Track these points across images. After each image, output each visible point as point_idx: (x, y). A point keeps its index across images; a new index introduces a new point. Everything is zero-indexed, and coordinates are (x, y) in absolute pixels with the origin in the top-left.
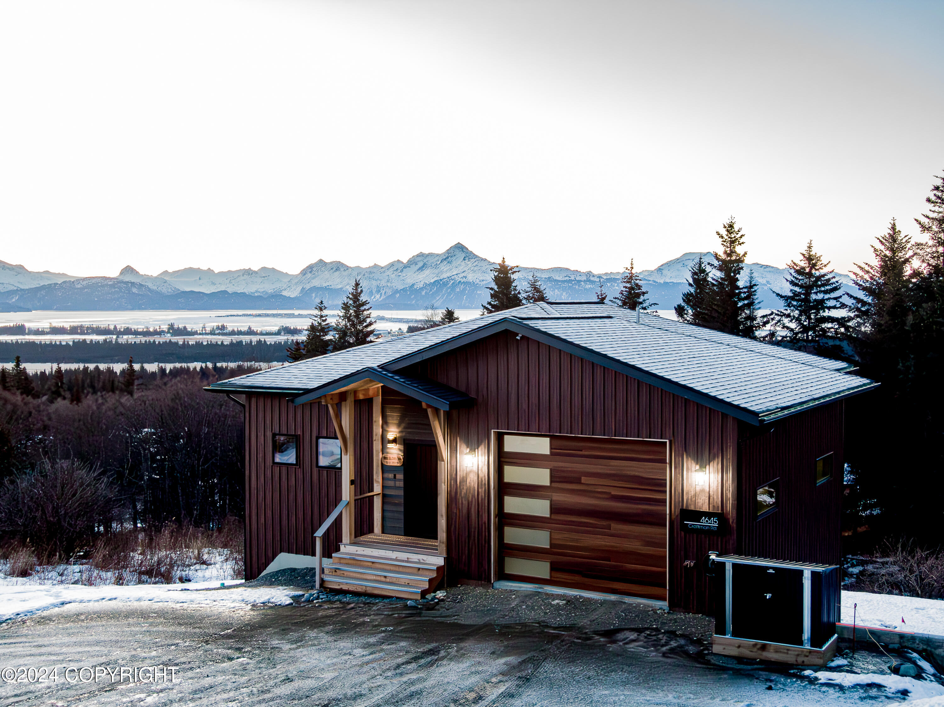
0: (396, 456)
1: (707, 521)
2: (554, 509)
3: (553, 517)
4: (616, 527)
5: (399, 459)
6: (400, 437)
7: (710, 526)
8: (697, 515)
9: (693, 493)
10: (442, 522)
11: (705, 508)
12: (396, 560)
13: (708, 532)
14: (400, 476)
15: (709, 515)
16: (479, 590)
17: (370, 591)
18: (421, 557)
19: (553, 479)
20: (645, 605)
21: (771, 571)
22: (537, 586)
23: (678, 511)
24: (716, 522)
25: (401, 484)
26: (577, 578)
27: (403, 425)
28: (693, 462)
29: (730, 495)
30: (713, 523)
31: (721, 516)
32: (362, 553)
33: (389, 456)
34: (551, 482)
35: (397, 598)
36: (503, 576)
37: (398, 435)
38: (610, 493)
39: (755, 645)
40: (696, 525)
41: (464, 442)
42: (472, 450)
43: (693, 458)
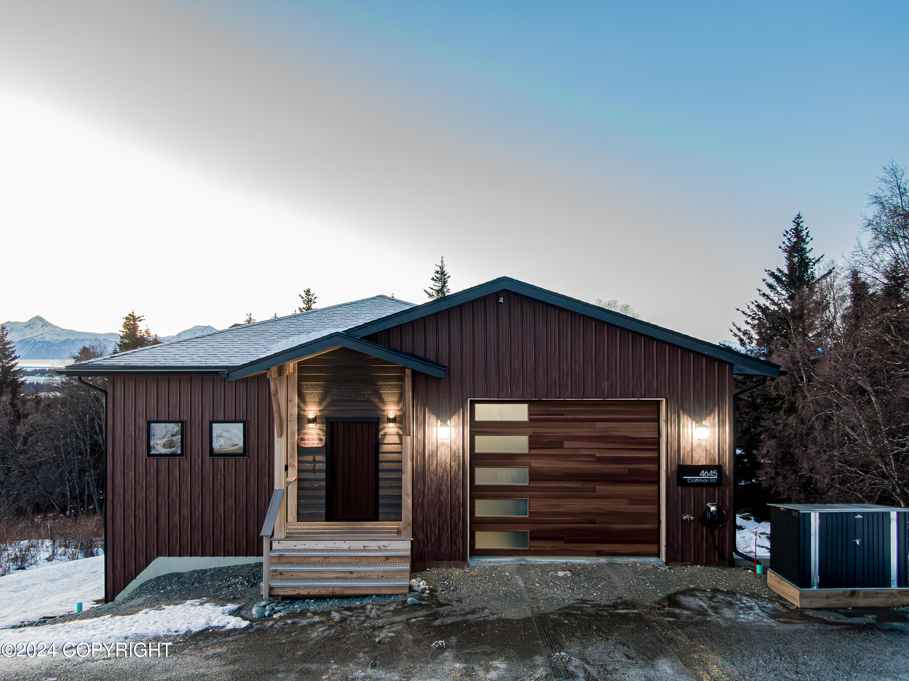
0: (316, 437)
1: (706, 474)
2: (535, 476)
3: (531, 485)
4: (601, 488)
5: (320, 440)
6: (320, 416)
7: (709, 479)
8: (696, 470)
9: (689, 448)
10: (407, 502)
11: (703, 462)
12: (349, 550)
13: (708, 484)
14: (321, 458)
15: (707, 468)
16: (457, 572)
18: (381, 543)
19: (532, 446)
20: (641, 564)
21: (859, 516)
22: (517, 558)
23: (675, 468)
24: (715, 474)
25: (323, 466)
26: (560, 545)
27: (325, 403)
28: (689, 418)
29: (725, 447)
30: (713, 476)
31: (719, 468)
32: (303, 547)
33: (306, 437)
34: (530, 448)
36: (477, 553)
37: (318, 414)
38: (594, 455)
39: (845, 592)
40: (695, 479)
41: (433, 414)
42: (444, 421)
43: (689, 415)
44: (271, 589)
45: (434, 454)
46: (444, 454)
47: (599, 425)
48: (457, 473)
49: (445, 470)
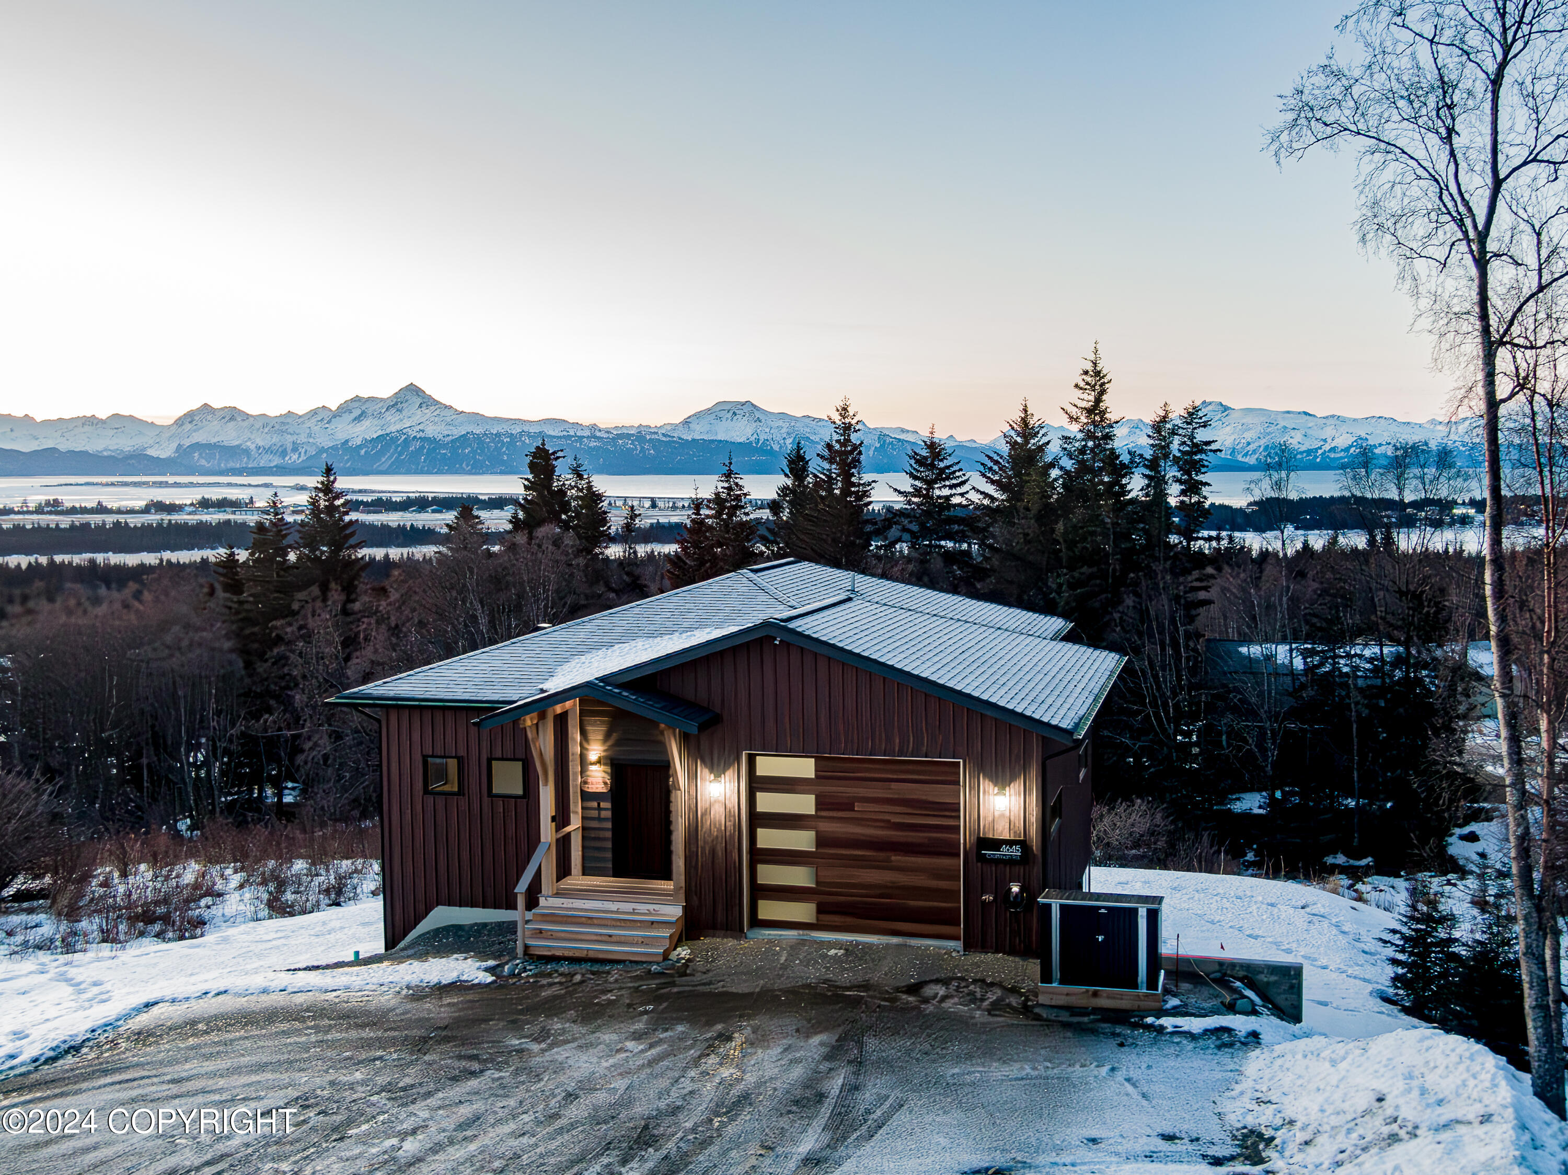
0: (601, 780)
1: (1008, 850)
2: (821, 841)
3: (819, 851)
4: (896, 858)
5: (605, 783)
6: (606, 757)
7: (1011, 855)
8: (996, 844)
9: (991, 819)
10: (679, 863)
11: (1006, 836)
12: (617, 912)
13: (1011, 862)
14: (606, 805)
15: (1010, 843)
16: (731, 943)
17: (592, 955)
18: (651, 907)
19: (819, 805)
20: (935, 947)
21: (1103, 911)
22: (800, 934)
23: (974, 839)
24: (1019, 850)
25: (608, 814)
26: (849, 920)
27: (609, 743)
28: (990, 783)
29: (1033, 819)
30: (1016, 851)
31: (1024, 844)
32: (570, 906)
33: (590, 779)
34: (817, 810)
35: (631, 962)
36: (756, 923)
37: (603, 754)
38: (889, 821)
39: (1087, 991)
40: (996, 854)
41: (706, 766)
42: (718, 776)
43: (991, 780)
44: (526, 947)
45: (706, 812)
46: (718, 813)
47: (894, 785)
48: (732, 836)
49: (719, 830)
